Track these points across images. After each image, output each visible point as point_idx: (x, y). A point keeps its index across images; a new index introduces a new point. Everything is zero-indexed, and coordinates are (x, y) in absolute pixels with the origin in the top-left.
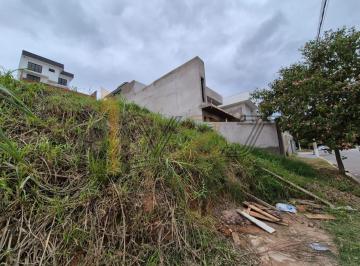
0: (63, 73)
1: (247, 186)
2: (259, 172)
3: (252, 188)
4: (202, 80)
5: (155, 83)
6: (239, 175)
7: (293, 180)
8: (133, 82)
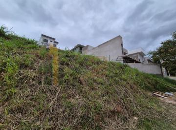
0: (55, 42)
1: (153, 87)
2: (157, 83)
3: (155, 88)
4: (122, 45)
5: (99, 46)
6: (149, 83)
7: (171, 86)
8: (88, 46)
